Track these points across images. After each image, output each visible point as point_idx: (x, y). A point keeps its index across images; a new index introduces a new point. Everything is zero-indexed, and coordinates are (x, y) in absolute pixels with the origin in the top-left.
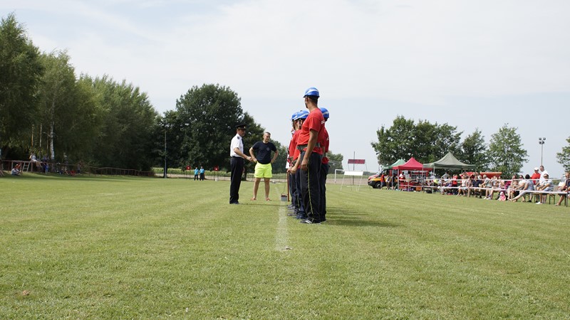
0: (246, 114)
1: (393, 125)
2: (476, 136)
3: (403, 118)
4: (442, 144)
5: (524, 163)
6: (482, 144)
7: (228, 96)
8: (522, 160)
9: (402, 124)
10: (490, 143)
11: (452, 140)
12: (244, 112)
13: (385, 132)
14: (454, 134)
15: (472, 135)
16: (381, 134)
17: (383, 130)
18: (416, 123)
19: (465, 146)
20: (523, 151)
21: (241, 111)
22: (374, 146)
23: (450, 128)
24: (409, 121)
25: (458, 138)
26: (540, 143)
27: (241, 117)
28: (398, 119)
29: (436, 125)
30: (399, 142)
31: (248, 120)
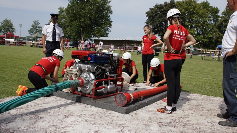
8: (13, 32)
26: (20, 26)
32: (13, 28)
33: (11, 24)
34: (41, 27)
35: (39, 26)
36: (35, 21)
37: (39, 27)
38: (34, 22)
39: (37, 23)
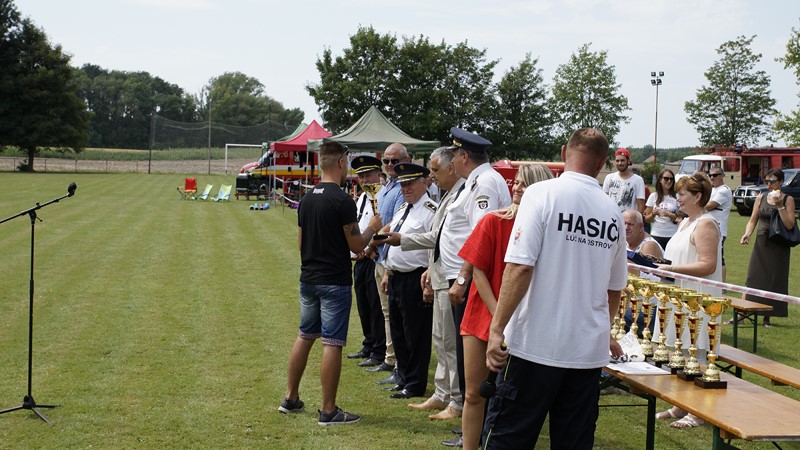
1: (350, 46)
2: (526, 67)
3: (372, 32)
4: (455, 87)
5: (620, 124)
6: (539, 85)
8: (617, 118)
9: (368, 44)
10: (553, 83)
12: (22, 18)
13: (333, 62)
14: (481, 65)
15: (517, 66)
16: (324, 67)
17: (327, 56)
18: (400, 44)
19: (503, 91)
20: (620, 100)
21: (16, 16)
22: (312, 92)
23: (473, 52)
24: (387, 38)
25: (487, 72)
26: (653, 82)
27: (16, 29)
28: (361, 32)
29: (443, 47)
30: (365, 83)
31: (33, 37)
32: (617, 94)
33: (608, 76)
34: (765, 82)
35: (752, 73)
36: (731, 44)
37: (751, 81)
38: (721, 49)
39: (738, 54)
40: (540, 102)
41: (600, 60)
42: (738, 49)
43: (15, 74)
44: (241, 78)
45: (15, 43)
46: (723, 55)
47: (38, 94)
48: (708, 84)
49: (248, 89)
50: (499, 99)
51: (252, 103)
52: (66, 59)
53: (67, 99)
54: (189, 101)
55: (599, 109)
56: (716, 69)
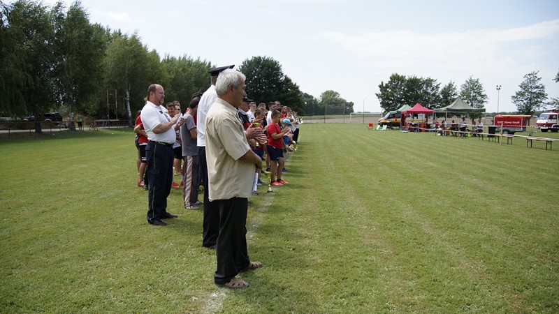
0: (286, 76)
1: (390, 80)
2: (450, 85)
3: (396, 75)
4: (426, 92)
5: (484, 104)
6: (456, 91)
7: (272, 63)
8: (483, 102)
9: (396, 79)
10: (460, 91)
11: (433, 89)
12: (284, 75)
13: (384, 85)
14: (435, 85)
15: (447, 85)
16: (381, 86)
17: (382, 83)
18: (407, 78)
19: (442, 93)
20: (485, 96)
21: (282, 74)
22: (377, 95)
23: (432, 80)
24: (402, 76)
25: (437, 87)
26: (497, 89)
27: (283, 78)
28: (393, 75)
29: (422, 78)
30: (395, 92)
31: (288, 80)
35: (537, 84)
37: (537, 87)
39: (532, 78)
40: (455, 97)
41: (477, 82)
42: (532, 76)
43: (283, 92)
44: (332, 92)
45: (282, 83)
46: (526, 79)
47: (291, 98)
48: (520, 89)
49: (334, 96)
50: (441, 96)
51: (336, 100)
52: (298, 88)
53: (299, 100)
54: (316, 100)
55: (476, 99)
56: (523, 84)
